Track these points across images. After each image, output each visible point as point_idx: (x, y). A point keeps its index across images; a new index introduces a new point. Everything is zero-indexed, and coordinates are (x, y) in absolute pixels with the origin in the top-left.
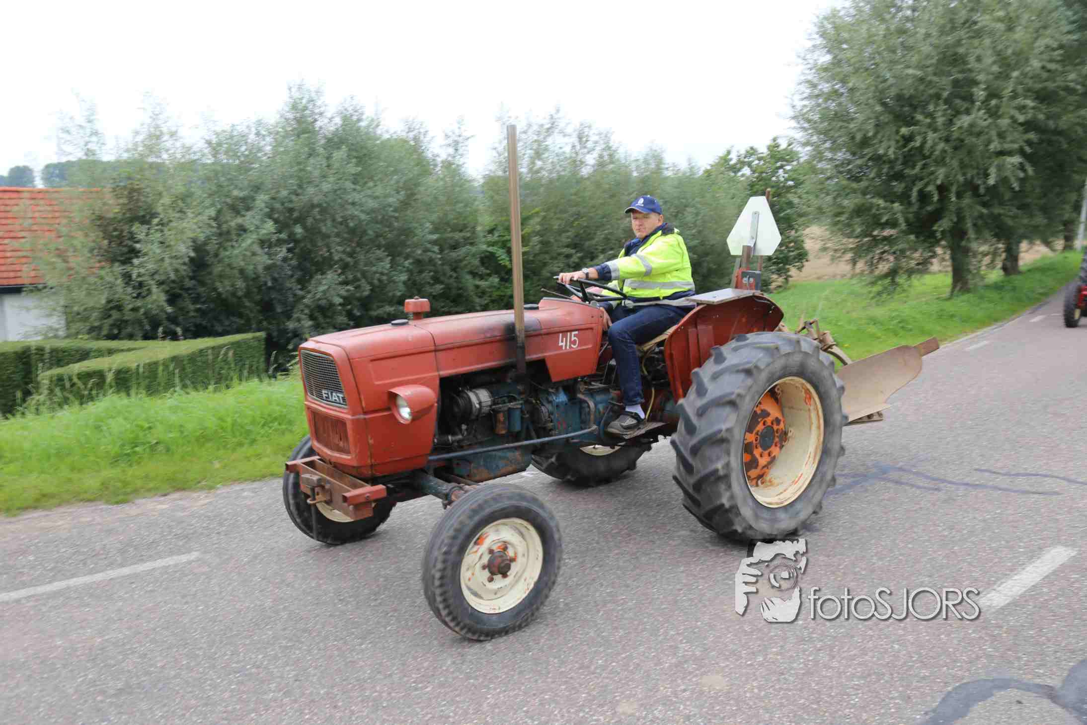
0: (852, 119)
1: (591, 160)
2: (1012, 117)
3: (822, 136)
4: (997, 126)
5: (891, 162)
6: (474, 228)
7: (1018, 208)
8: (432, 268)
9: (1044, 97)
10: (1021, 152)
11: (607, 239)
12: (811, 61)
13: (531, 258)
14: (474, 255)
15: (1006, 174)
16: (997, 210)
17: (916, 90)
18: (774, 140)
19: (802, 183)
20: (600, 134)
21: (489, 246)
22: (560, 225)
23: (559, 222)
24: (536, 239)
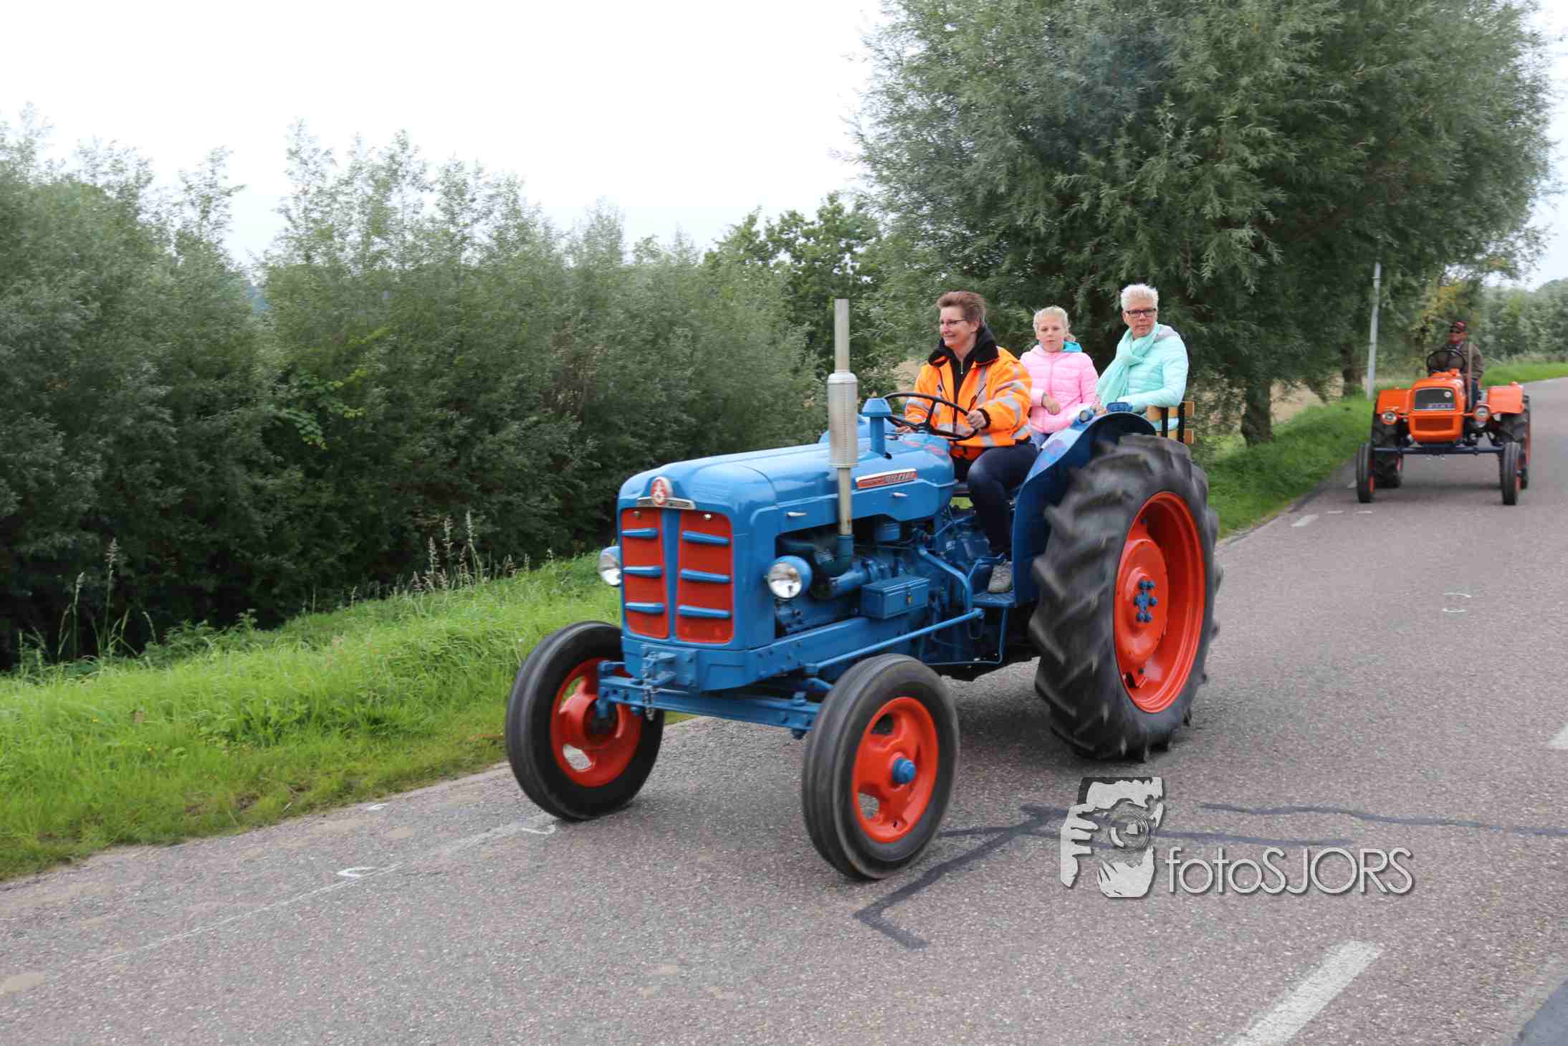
0: (969, 162)
1: (482, 233)
2: (1243, 161)
3: (915, 194)
4: (1215, 177)
5: (1038, 240)
6: (246, 370)
7: (1259, 324)
8: (158, 454)
9: (1292, 126)
10: (1260, 222)
11: (520, 391)
12: (892, 55)
13: (368, 430)
14: (248, 425)
15: (1233, 263)
16: (1225, 329)
17: (1078, 109)
18: (832, 199)
19: (883, 280)
20: (499, 185)
21: (279, 407)
22: (424, 363)
23: (420, 358)
24: (377, 391)
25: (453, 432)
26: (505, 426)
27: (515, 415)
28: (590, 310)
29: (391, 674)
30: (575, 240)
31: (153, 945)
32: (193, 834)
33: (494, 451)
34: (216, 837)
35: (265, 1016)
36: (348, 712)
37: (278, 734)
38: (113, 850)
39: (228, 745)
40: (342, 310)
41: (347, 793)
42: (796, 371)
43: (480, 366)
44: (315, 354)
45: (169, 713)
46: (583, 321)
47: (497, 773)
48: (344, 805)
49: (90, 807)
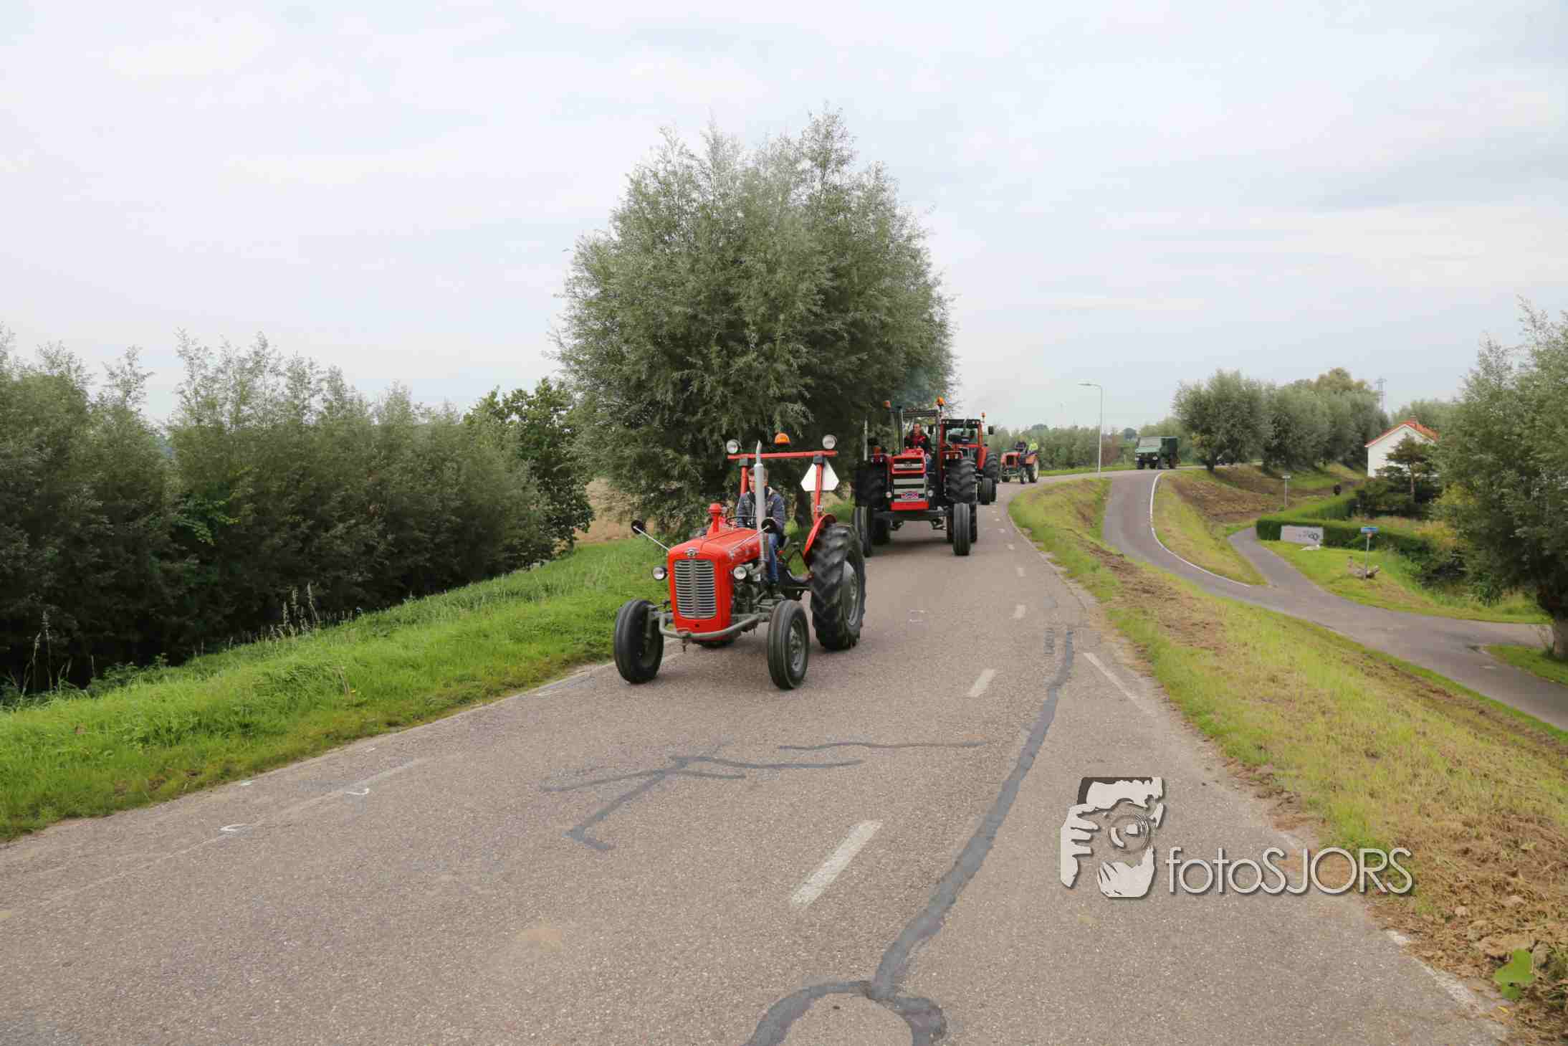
0: (625, 360)
1: (317, 403)
3: (594, 380)
5: (671, 409)
6: (159, 493)
9: (815, 342)
10: (801, 397)
11: (345, 503)
12: (581, 295)
13: (242, 532)
14: (160, 528)
18: (544, 381)
19: (578, 431)
20: (325, 373)
23: (276, 484)
24: (248, 507)
25: (298, 531)
26: (335, 526)
27: (341, 519)
28: (390, 452)
29: (255, 695)
30: (379, 408)
31: (92, 886)
32: (119, 808)
33: (327, 543)
34: (136, 810)
35: (172, 929)
36: (226, 722)
37: (178, 739)
38: (63, 823)
39: (143, 747)
40: (223, 454)
41: (227, 774)
42: (524, 488)
43: (317, 489)
44: (204, 484)
45: (102, 727)
46: (385, 458)
47: (330, 756)
48: (225, 783)
49: (45, 795)
